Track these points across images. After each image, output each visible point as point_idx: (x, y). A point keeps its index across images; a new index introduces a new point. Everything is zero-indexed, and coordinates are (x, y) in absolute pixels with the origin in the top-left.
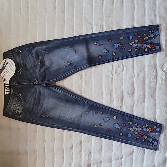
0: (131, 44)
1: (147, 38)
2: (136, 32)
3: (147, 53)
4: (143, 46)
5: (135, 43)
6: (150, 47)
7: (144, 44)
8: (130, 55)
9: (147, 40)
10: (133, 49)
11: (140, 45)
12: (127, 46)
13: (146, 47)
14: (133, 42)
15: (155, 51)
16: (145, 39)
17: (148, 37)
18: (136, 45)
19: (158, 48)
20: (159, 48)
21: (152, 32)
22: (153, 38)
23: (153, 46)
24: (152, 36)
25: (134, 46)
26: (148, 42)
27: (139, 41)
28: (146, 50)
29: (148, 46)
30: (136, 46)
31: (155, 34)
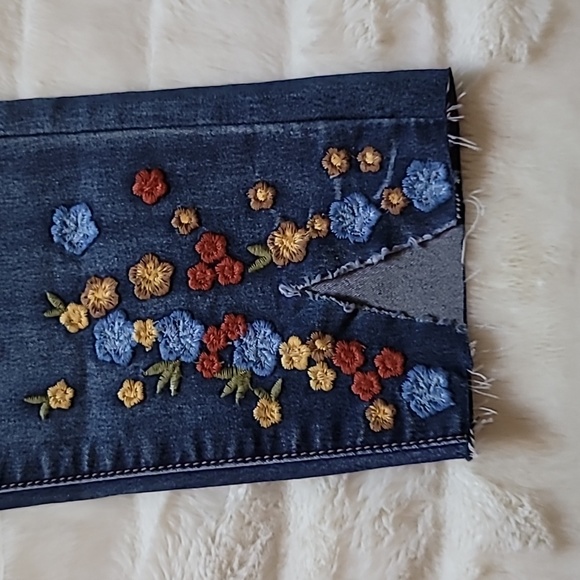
0: (74, 317)
1: (290, 243)
2: (146, 158)
3: (275, 451)
4: (225, 356)
5: (129, 305)
6: (322, 379)
7: (249, 320)
8: (55, 463)
9: (292, 271)
10: (95, 383)
11: (198, 328)
12: (28, 330)
13: (269, 361)
14: (103, 293)
15: (396, 433)
16: (263, 256)
17: (300, 225)
18: (145, 332)
19: (430, 390)
20: (443, 398)
21: (354, 165)
22: (362, 249)
23: (367, 366)
24: (361, 219)
25: (121, 338)
26: (300, 301)
27: (176, 281)
28: (267, 413)
29: (295, 354)
30: (138, 349)
31: (395, 199)
